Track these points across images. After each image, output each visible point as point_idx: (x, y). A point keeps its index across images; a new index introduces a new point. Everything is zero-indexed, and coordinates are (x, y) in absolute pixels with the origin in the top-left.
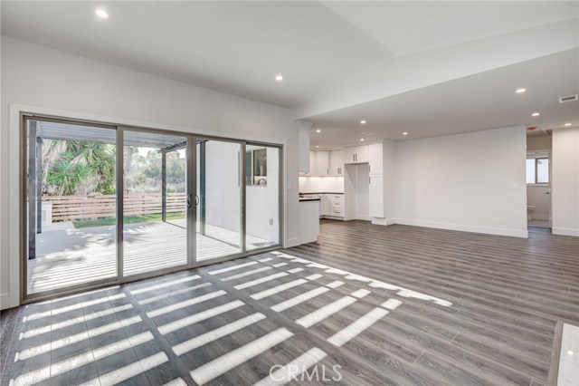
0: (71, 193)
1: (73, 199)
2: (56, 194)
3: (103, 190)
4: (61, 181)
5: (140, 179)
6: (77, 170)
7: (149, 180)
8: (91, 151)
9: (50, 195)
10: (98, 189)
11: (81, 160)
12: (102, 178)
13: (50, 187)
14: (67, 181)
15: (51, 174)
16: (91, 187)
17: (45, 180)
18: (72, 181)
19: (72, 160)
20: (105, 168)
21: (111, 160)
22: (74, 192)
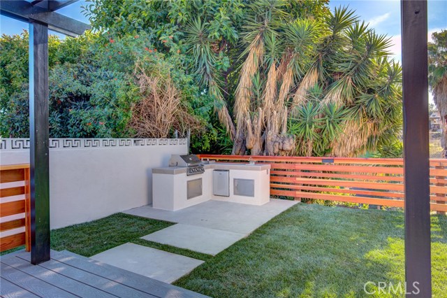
2: (299, 154)
4: (302, 132)
6: (326, 113)
8: (349, 77)
10: (369, 145)
11: (334, 98)
12: (376, 126)
13: (286, 142)
14: (312, 131)
15: (294, 122)
16: (356, 142)
17: (284, 131)
18: (320, 131)
19: (322, 97)
20: (373, 105)
21: (384, 91)
22: (329, 149)
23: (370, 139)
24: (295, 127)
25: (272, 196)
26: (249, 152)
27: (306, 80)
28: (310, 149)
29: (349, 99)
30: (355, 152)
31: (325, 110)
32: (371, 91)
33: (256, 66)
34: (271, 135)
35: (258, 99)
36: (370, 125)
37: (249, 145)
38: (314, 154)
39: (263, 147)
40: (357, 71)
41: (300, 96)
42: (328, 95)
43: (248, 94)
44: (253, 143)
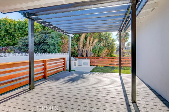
1: (99, 58)
2: (94, 56)
4: (95, 52)
8: (104, 40)
9: (92, 56)
11: (101, 45)
12: (109, 51)
13: (92, 54)
14: (97, 52)
15: (93, 50)
16: (105, 54)
17: (91, 52)
18: (98, 52)
19: (99, 44)
20: (109, 47)
21: (111, 44)
22: (100, 56)
23: (108, 54)
24: (93, 51)
27: (95, 40)
28: (96, 56)
29: (104, 45)
30: (105, 56)
31: (100, 47)
32: (108, 43)
33: (84, 36)
34: (88, 52)
35: (85, 44)
36: (108, 50)
37: (83, 55)
38: (97, 57)
39: (86, 55)
40: (106, 39)
41: (94, 44)
42: (100, 44)
43: (82, 43)
44: (84, 54)
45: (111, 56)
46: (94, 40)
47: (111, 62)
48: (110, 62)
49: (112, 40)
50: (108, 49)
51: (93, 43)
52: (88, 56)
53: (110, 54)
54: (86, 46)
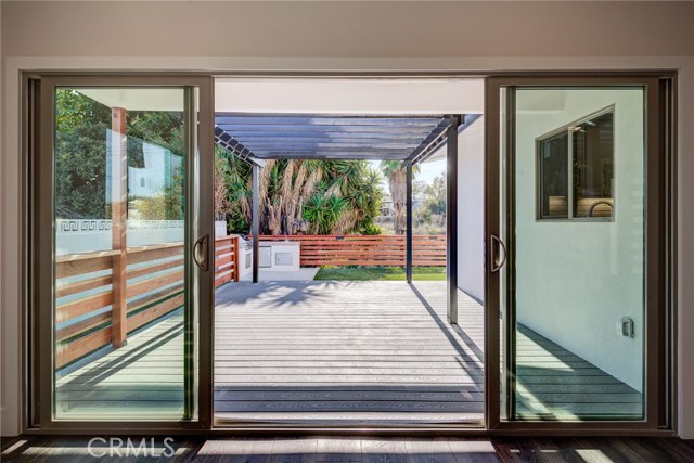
0: (327, 233)
1: (329, 240)
2: (310, 233)
3: (363, 230)
4: (314, 217)
5: (425, 216)
6: (330, 203)
7: (434, 217)
8: (346, 177)
9: (304, 233)
10: (355, 228)
11: (335, 191)
12: (360, 213)
13: (303, 224)
14: (320, 217)
15: (306, 209)
16: (349, 225)
17: (299, 216)
18: (325, 217)
19: (326, 190)
20: (361, 199)
21: (368, 189)
22: (329, 231)
23: (356, 224)
24: (307, 213)
25: (301, 266)
26: (269, 232)
27: (314, 174)
28: (317, 230)
29: (345, 193)
30: (346, 233)
31: (329, 200)
32: (359, 188)
34: (291, 219)
35: (276, 187)
36: (357, 212)
37: (271, 227)
38: (319, 234)
39: (282, 228)
40: (352, 173)
41: (309, 188)
42: (331, 189)
43: (267, 183)
44: (275, 226)
45: (365, 233)
46: (308, 174)
47: (366, 253)
48: (362, 251)
49: (371, 175)
50: (357, 206)
51: (304, 183)
52: (290, 230)
53: (363, 224)
54: (280, 194)
